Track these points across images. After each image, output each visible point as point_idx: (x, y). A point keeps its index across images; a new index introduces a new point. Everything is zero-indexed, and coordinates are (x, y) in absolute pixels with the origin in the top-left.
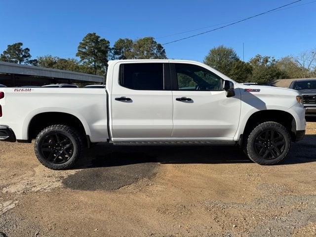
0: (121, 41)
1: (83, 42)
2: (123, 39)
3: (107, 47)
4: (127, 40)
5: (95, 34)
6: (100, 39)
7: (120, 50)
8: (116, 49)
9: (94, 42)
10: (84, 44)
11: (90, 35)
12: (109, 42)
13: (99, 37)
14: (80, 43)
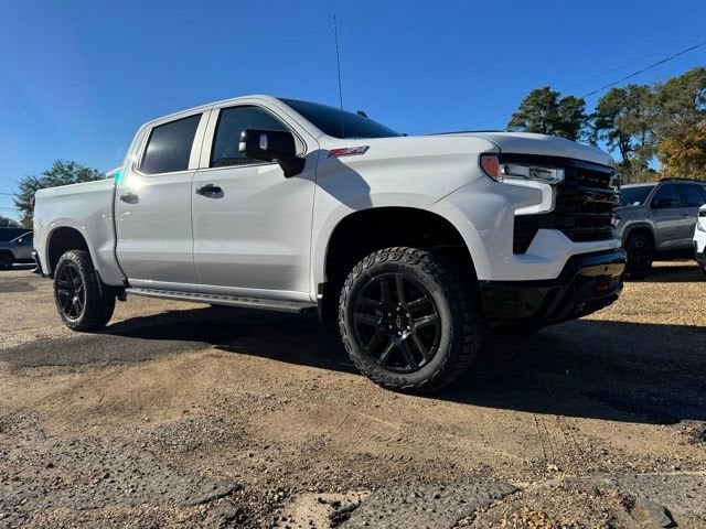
0: (618, 94)
1: (520, 111)
2: (619, 87)
3: (577, 115)
4: (633, 88)
5: (547, 89)
6: (560, 98)
7: (613, 115)
8: (600, 116)
9: (545, 108)
10: (521, 117)
11: (538, 93)
12: (582, 102)
13: (556, 95)
14: (514, 115)
